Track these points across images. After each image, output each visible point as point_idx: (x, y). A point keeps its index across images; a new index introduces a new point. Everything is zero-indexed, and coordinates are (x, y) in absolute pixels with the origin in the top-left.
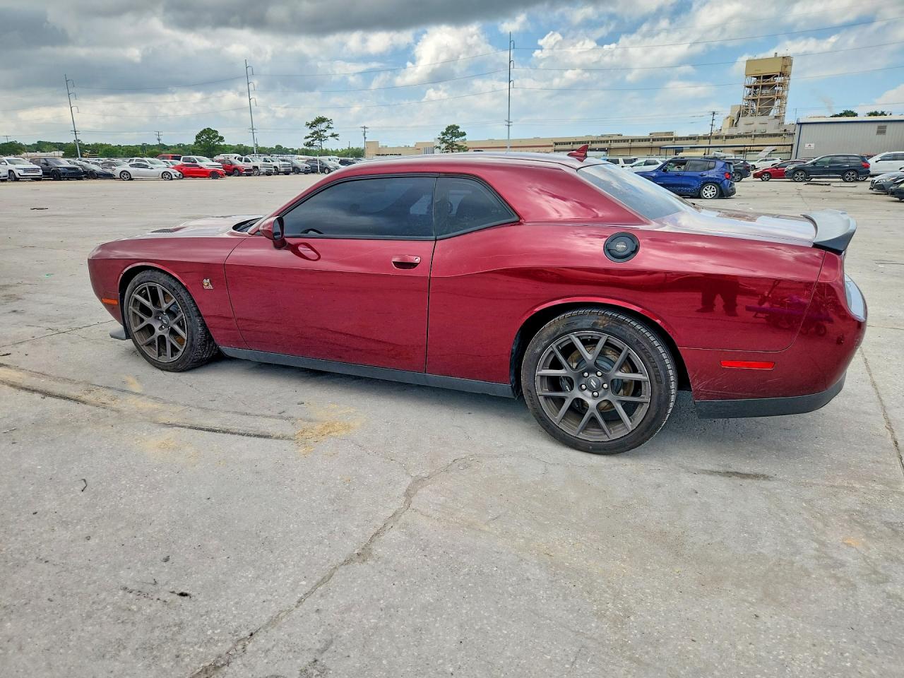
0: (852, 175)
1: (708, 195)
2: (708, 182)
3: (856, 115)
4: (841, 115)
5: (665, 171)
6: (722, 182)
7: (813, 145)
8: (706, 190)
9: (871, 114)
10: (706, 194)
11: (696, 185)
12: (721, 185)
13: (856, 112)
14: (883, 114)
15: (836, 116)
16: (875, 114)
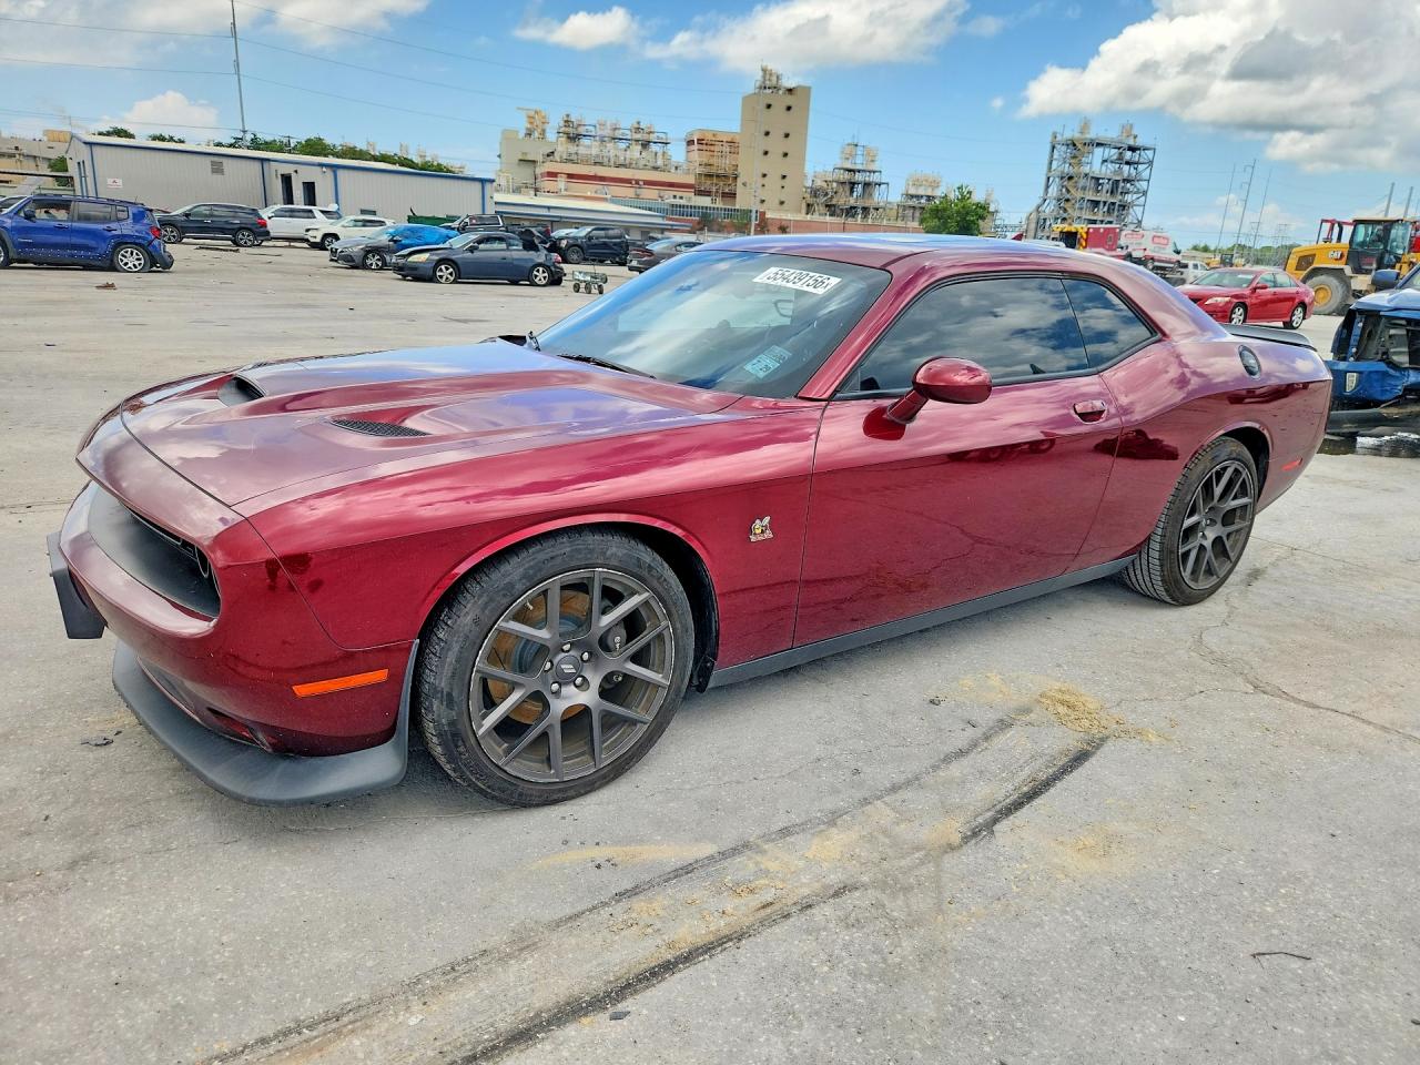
0: (244, 236)
1: (130, 265)
2: (122, 242)
3: (131, 136)
4: (108, 134)
5: (29, 217)
6: (150, 243)
7: (120, 182)
8: (123, 256)
9: (155, 138)
10: (126, 264)
11: (104, 248)
12: (150, 249)
13: (131, 131)
14: (171, 139)
15: (100, 134)
16: (162, 139)
